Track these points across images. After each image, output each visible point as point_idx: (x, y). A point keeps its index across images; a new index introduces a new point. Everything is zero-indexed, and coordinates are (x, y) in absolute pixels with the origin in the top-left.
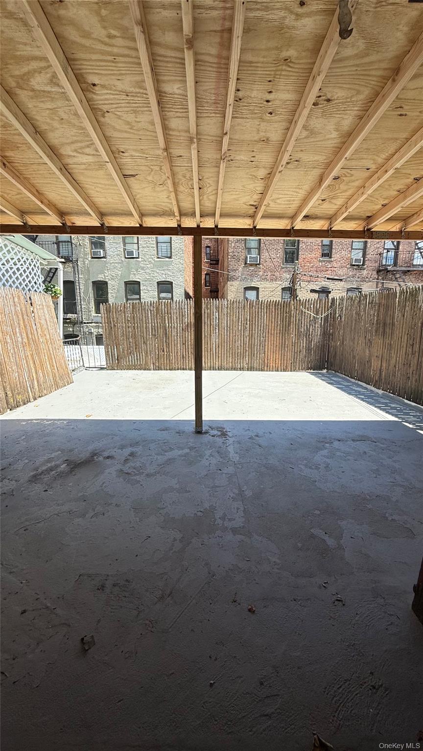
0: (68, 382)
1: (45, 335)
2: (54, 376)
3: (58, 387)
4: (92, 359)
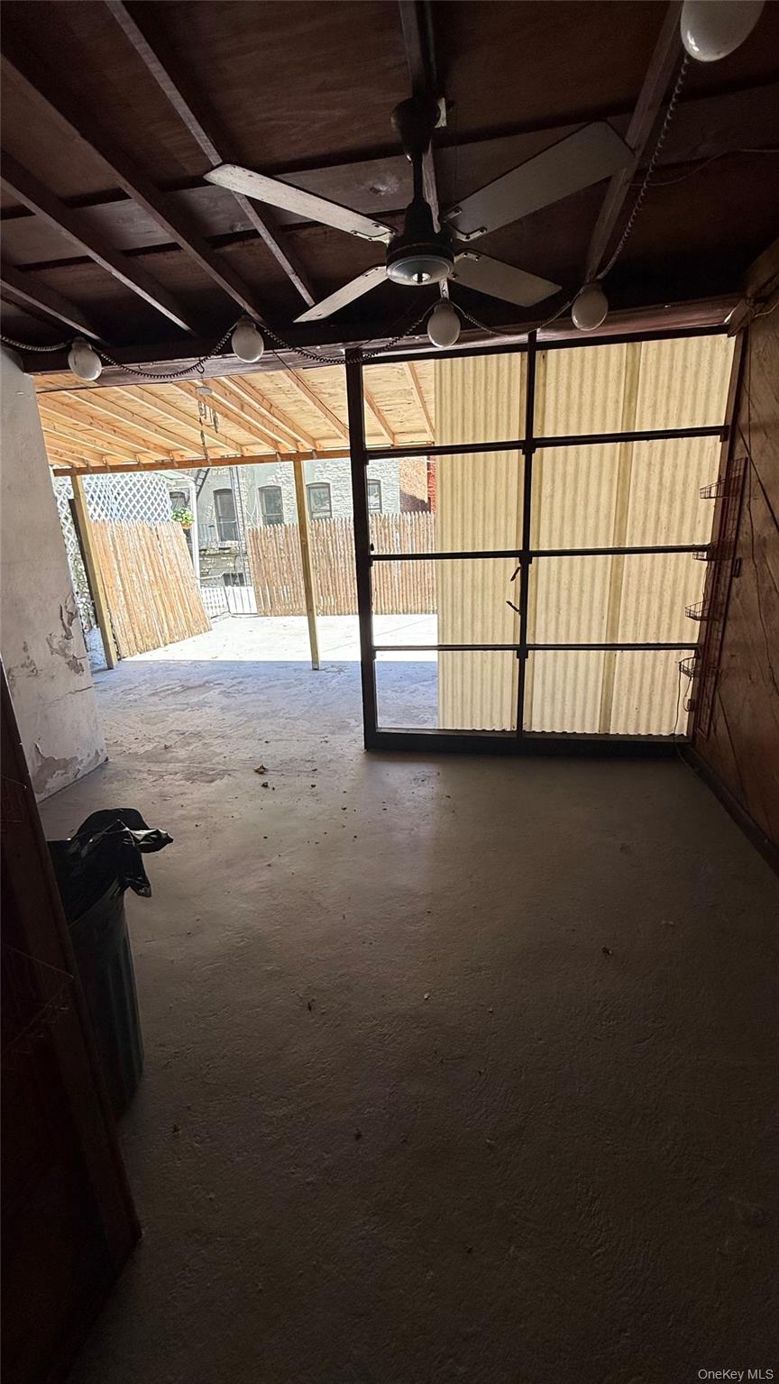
0: (204, 629)
1: (175, 572)
2: (187, 621)
3: (192, 634)
4: (240, 605)
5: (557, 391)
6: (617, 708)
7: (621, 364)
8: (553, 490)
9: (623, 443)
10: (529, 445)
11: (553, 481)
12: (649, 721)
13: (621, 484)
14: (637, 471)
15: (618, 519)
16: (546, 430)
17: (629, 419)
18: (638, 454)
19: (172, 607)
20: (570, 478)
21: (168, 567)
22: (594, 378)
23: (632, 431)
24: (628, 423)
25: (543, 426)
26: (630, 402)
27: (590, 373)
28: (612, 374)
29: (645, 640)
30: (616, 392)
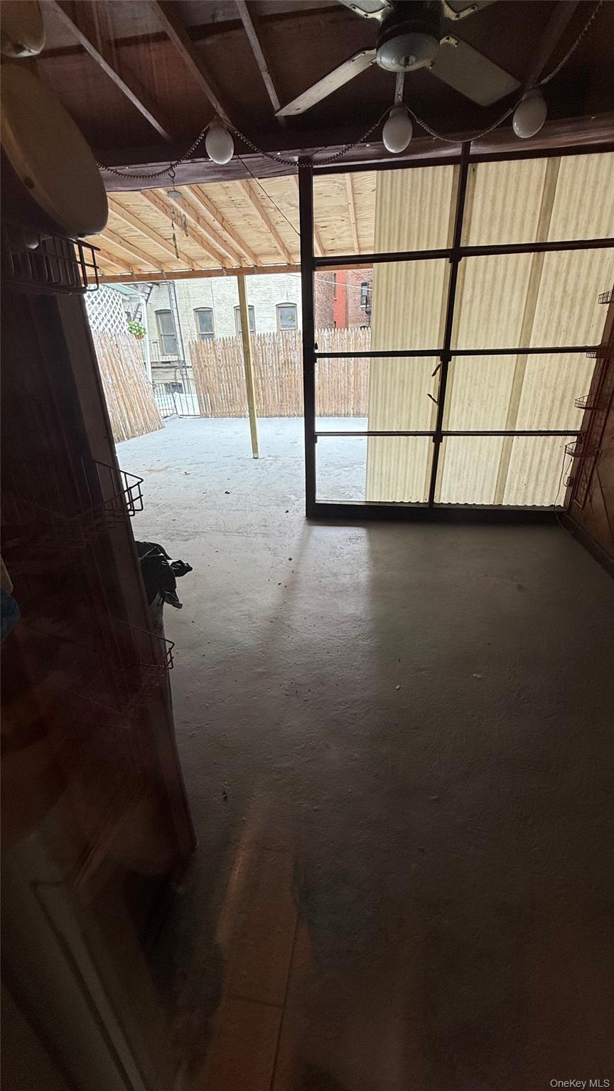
0: (159, 427)
1: (133, 377)
2: (145, 419)
3: (149, 430)
4: (185, 408)
5: (484, 203)
6: (510, 484)
7: (541, 178)
8: (472, 297)
9: (536, 253)
10: (456, 254)
11: (473, 288)
12: (534, 494)
13: (531, 291)
14: (546, 279)
15: (525, 322)
16: (470, 240)
17: (543, 230)
18: (548, 264)
19: (132, 407)
20: (487, 286)
21: (127, 372)
22: (517, 191)
23: (545, 241)
24: (542, 234)
25: (468, 237)
26: (545, 214)
27: (513, 186)
28: (533, 188)
29: (538, 427)
30: (534, 204)
